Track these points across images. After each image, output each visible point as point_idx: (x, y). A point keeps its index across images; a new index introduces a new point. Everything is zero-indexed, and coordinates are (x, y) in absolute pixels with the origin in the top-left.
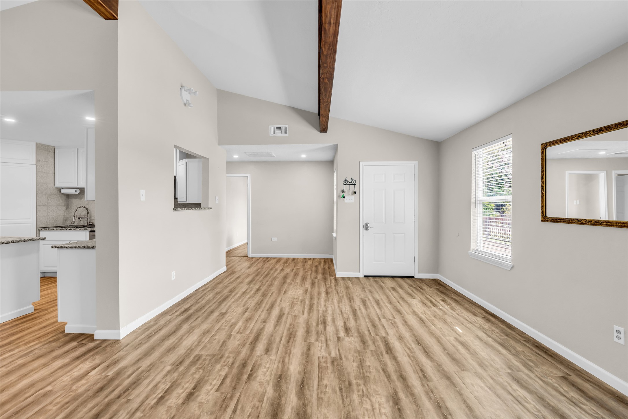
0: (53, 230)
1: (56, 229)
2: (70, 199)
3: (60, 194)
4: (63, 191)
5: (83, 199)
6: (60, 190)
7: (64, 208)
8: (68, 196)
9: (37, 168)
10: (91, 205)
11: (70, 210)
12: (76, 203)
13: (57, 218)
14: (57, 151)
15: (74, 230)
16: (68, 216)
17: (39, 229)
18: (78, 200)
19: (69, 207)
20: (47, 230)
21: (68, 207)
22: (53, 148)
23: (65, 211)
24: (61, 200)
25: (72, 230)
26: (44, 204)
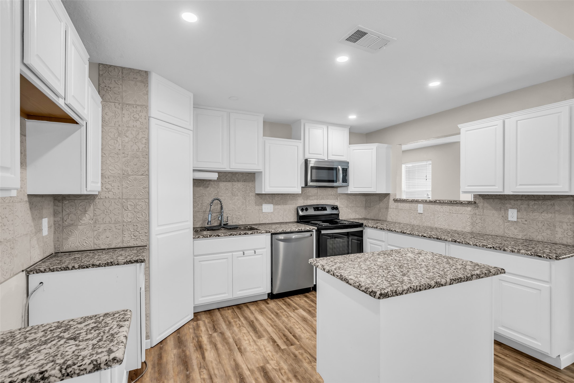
5: (209, 188)
10: (222, 196)
18: (201, 188)
25: (248, 234)
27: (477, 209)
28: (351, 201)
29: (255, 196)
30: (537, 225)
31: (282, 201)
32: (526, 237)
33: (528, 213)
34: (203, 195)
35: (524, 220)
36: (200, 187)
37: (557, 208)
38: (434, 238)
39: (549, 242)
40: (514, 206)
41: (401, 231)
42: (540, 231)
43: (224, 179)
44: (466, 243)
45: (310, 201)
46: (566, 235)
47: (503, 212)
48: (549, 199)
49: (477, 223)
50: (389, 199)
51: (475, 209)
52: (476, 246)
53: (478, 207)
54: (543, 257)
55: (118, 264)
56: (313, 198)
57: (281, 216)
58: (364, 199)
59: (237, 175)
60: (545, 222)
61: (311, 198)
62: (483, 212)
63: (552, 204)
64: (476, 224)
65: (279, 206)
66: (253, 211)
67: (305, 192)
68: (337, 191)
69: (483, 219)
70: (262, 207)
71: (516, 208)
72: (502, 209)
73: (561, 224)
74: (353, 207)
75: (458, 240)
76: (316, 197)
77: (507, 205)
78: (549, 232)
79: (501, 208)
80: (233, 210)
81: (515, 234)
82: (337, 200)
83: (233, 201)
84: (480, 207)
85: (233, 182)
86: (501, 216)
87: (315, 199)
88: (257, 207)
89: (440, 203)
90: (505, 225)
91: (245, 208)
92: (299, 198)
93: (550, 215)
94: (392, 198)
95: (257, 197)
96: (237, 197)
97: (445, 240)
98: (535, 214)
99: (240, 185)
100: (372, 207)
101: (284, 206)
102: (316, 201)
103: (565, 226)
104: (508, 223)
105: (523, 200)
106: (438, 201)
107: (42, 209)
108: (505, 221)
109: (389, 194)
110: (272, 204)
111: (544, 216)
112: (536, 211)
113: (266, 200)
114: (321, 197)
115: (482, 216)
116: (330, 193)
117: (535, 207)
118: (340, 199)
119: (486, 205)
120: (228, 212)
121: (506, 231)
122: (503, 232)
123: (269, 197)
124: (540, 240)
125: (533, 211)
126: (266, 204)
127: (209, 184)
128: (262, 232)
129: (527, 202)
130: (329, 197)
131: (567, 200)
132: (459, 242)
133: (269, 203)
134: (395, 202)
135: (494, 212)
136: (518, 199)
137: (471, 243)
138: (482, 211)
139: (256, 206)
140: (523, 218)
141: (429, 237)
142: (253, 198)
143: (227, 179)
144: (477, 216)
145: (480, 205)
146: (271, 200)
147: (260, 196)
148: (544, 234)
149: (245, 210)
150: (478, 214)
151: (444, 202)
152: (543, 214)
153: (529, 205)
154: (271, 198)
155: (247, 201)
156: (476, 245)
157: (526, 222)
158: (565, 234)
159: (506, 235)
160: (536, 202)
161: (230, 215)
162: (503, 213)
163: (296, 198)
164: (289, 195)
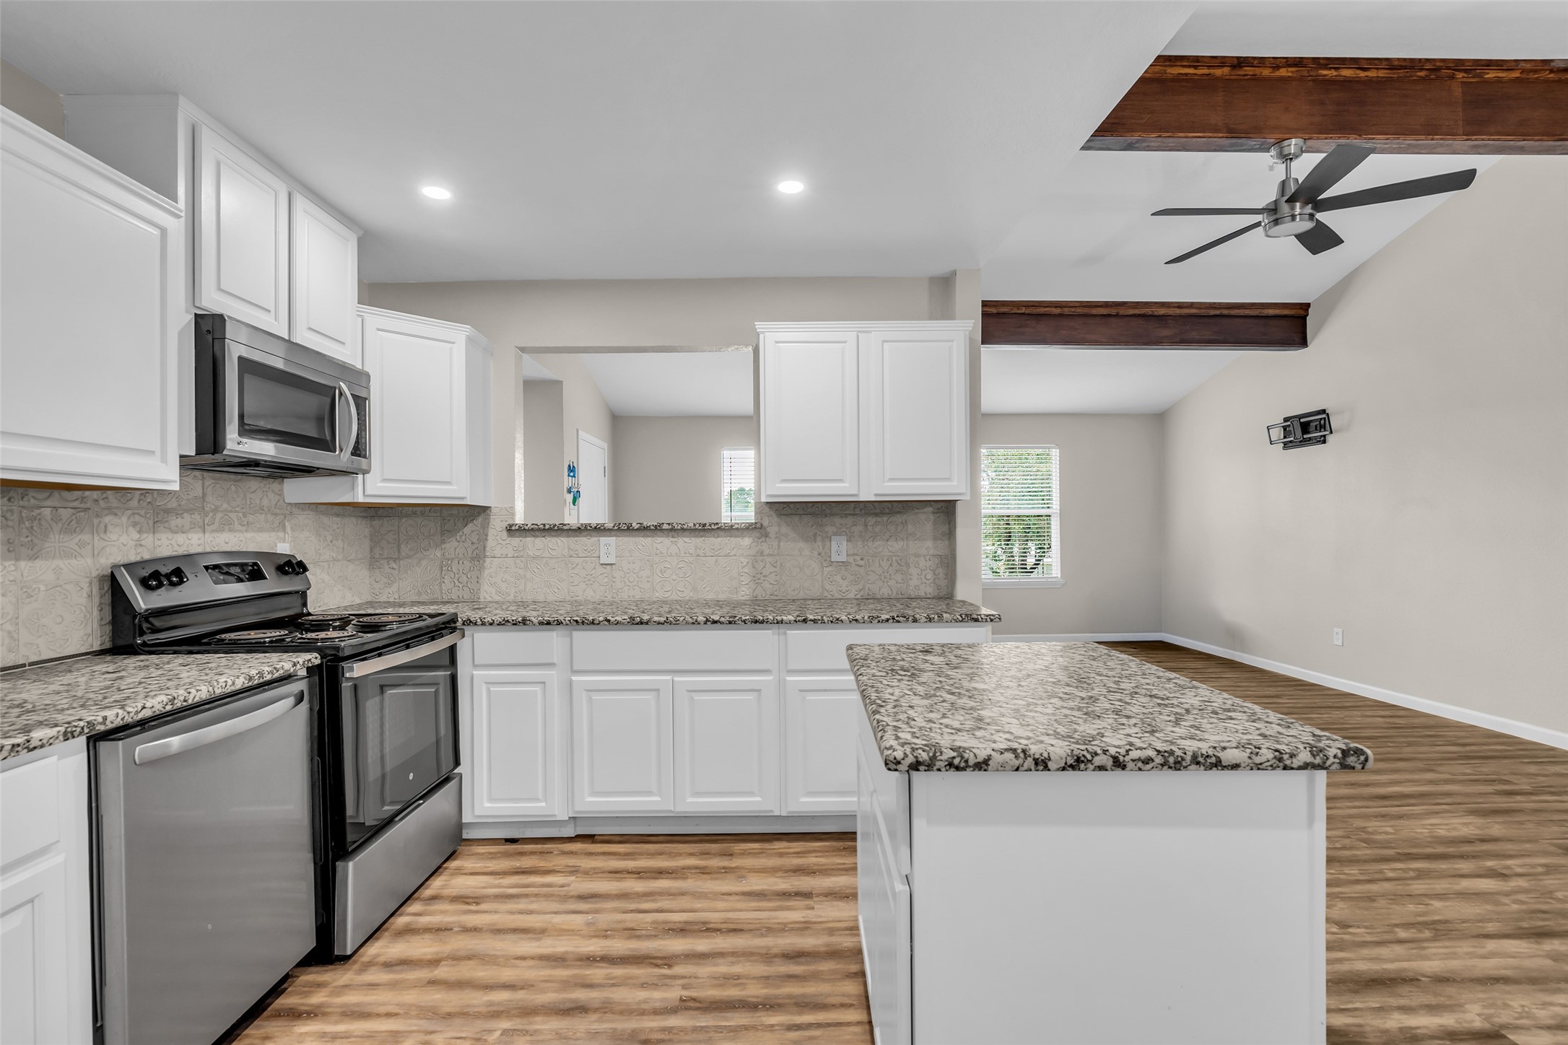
27: (766, 542)
28: (329, 538)
30: (880, 565)
32: (862, 593)
33: (866, 543)
35: (858, 558)
37: (910, 528)
38: (744, 621)
39: (900, 596)
40: (841, 528)
41: (632, 618)
42: (885, 578)
44: (831, 618)
45: (170, 535)
46: (924, 580)
47: (820, 544)
48: (899, 512)
49: (764, 576)
50: (485, 526)
51: (760, 540)
52: (854, 622)
53: (767, 535)
54: (980, 620)
56: (186, 520)
58: (367, 532)
60: (894, 558)
61: (175, 522)
62: (779, 548)
63: (904, 522)
64: (762, 578)
68: (281, 494)
69: (778, 563)
71: (844, 533)
72: (819, 538)
73: (917, 559)
74: (334, 560)
75: (811, 617)
76: (197, 517)
77: (830, 529)
78: (899, 577)
79: (815, 535)
81: (844, 591)
82: (281, 534)
84: (772, 535)
86: (816, 553)
87: (193, 527)
89: (673, 529)
90: (825, 575)
92: (116, 520)
93: (901, 543)
94: (497, 525)
97: (778, 623)
98: (877, 543)
100: (409, 557)
101: (22, 564)
102: (201, 535)
103: (922, 563)
104: (830, 569)
105: (856, 515)
106: (665, 527)
108: (825, 564)
109: (484, 510)
111: (891, 546)
112: (879, 538)
114: (219, 515)
115: (778, 558)
116: (258, 502)
117: (878, 529)
118: (292, 530)
119: (785, 529)
121: (827, 587)
122: (821, 590)
124: (886, 596)
125: (874, 537)
128: (32, 744)
129: (863, 520)
130: (251, 518)
131: (924, 513)
132: (815, 621)
134: (512, 536)
135: (801, 544)
136: (849, 514)
137: (844, 618)
138: (775, 544)
140: (857, 555)
141: (730, 623)
144: (765, 558)
145: (772, 530)
148: (892, 583)
150: (766, 552)
151: (685, 527)
152: (889, 543)
153: (866, 526)
156: (856, 620)
157: (862, 563)
158: (923, 577)
159: (826, 594)
160: (879, 519)
162: (821, 547)
163: (96, 521)
164: (49, 503)
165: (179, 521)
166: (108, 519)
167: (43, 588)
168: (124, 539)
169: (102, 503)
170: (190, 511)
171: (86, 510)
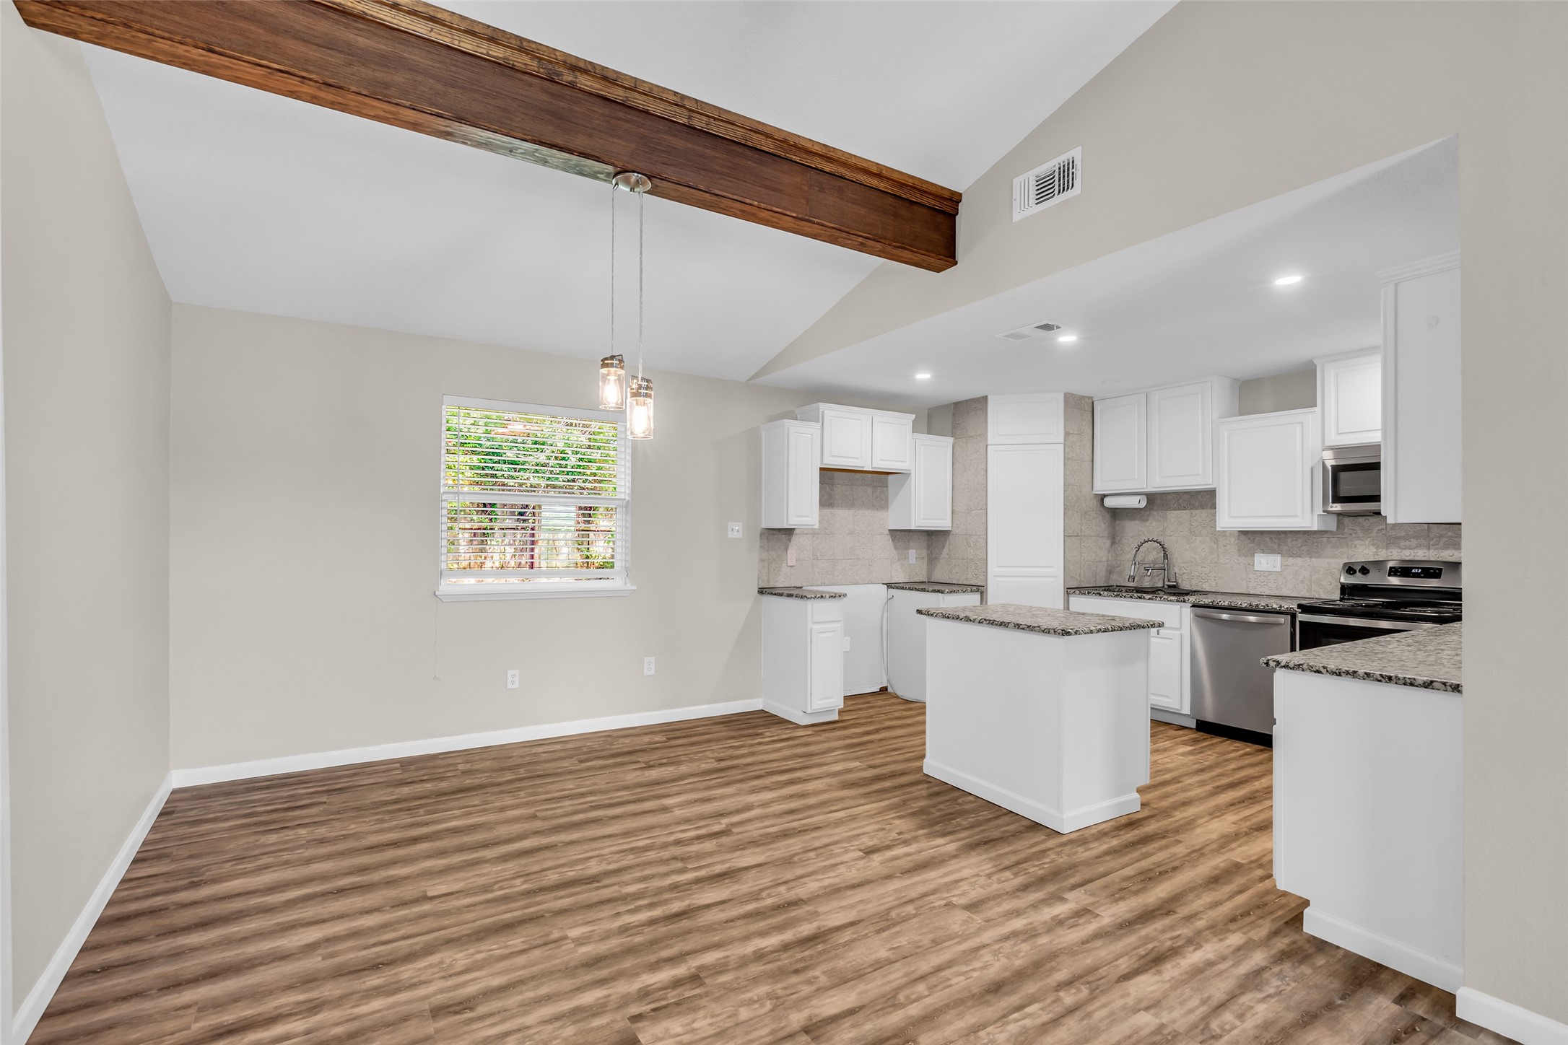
0: (1100, 595)
1: (1106, 593)
2: (1118, 522)
3: (1102, 509)
4: (1109, 502)
5: (1149, 522)
6: (1102, 500)
7: (1108, 543)
8: (1116, 514)
9: (1066, 449)
10: (1171, 536)
11: (1119, 549)
12: (1133, 531)
13: (1096, 567)
14: (1099, 407)
15: (1150, 599)
16: (1114, 562)
17: (1069, 591)
18: (1137, 522)
19: (1117, 540)
20: (1085, 594)
21: (1114, 539)
22: (1090, 401)
23: (1109, 551)
24: (1102, 524)
26: (1075, 534)
29: (1239, 536)
31: (1304, 548)
34: (1140, 533)
36: (1135, 520)
43: (1175, 506)
45: (1400, 551)
55: (928, 591)
56: (1414, 542)
57: (1302, 582)
59: (1199, 497)
61: (1402, 543)
65: (1299, 559)
66: (1232, 567)
67: (1381, 527)
70: (1254, 560)
76: (1422, 541)
80: (1192, 562)
83: (1193, 545)
85: (1191, 509)
87: (1419, 546)
88: (1242, 559)
91: (1216, 560)
92: (1362, 543)
95: (1243, 537)
96: (1199, 538)
99: (1206, 515)
101: (1313, 559)
107: (909, 542)
110: (1279, 553)
113: (1262, 546)
114: (1443, 540)
120: (1182, 565)
123: (1271, 538)
126: (1263, 553)
127: (1149, 515)
133: (1272, 552)
139: (1239, 556)
142: (1233, 540)
143: (1180, 504)
146: (1276, 546)
147: (1250, 536)
149: (1215, 563)
154: (1276, 541)
155: (1221, 546)
161: (1185, 571)
163: (1350, 543)
164: (1325, 536)
165: (1407, 543)
166: (1356, 542)
167: (1322, 570)
168: (1366, 551)
169: (1354, 535)
170: (1417, 538)
171: (1344, 538)
